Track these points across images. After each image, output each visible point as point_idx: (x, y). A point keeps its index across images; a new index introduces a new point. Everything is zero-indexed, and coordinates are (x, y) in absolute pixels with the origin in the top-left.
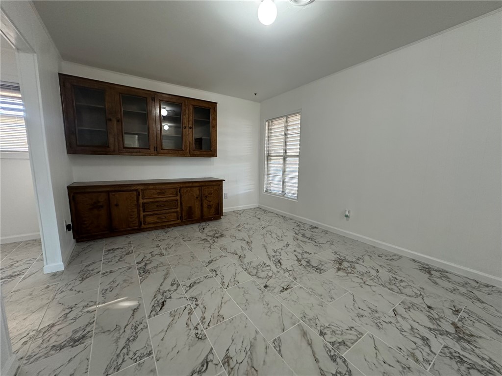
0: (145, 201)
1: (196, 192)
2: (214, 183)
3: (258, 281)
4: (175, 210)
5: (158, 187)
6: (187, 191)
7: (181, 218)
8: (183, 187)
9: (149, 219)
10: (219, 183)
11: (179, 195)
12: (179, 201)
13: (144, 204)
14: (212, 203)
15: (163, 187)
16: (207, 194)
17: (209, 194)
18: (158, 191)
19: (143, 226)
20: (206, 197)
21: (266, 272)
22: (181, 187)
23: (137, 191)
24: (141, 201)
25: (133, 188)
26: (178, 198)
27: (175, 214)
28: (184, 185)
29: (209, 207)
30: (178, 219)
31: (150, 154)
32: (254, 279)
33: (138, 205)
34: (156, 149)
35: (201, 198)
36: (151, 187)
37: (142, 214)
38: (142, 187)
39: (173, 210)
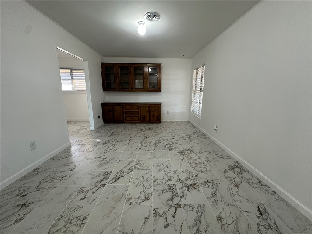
0: (126, 110)
1: (147, 109)
2: (156, 105)
4: (138, 116)
5: (131, 105)
6: (143, 108)
7: (140, 120)
8: (141, 106)
9: (127, 118)
10: (159, 105)
11: (139, 110)
12: (139, 112)
13: (125, 111)
14: (155, 115)
15: (133, 105)
16: (152, 110)
17: (153, 110)
18: (131, 107)
19: (125, 121)
20: (152, 111)
22: (140, 106)
23: (123, 106)
24: (124, 110)
25: (121, 105)
26: (139, 111)
27: (138, 118)
28: (142, 105)
29: (154, 116)
30: (138, 120)
31: (129, 91)
33: (123, 112)
34: (132, 89)
35: (149, 112)
36: (128, 105)
37: (125, 116)
38: (125, 105)
39: (136, 116)
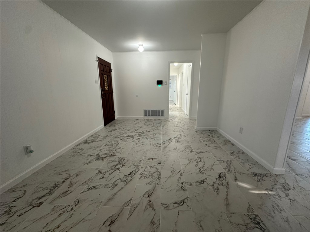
3: (160, 167)
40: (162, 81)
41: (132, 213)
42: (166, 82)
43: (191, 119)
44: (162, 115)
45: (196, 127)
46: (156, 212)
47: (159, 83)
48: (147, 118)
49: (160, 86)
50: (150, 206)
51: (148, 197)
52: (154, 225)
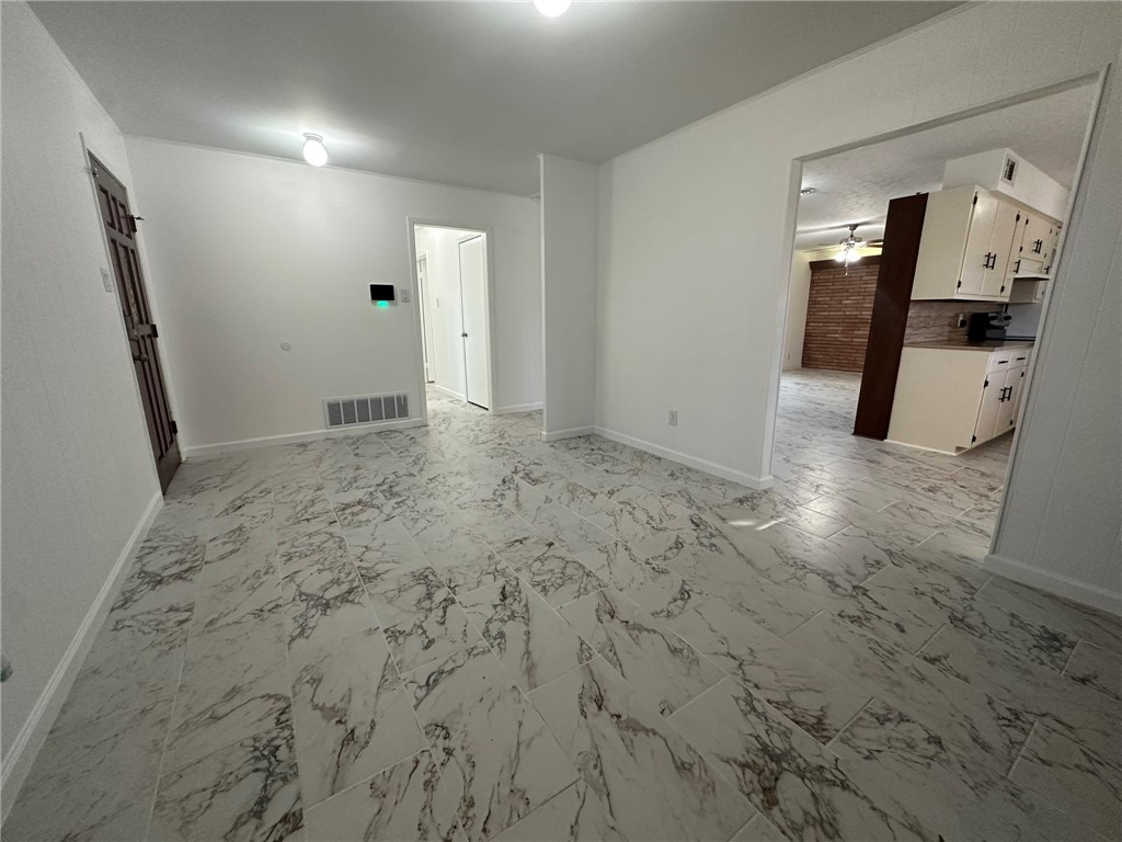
3: (562, 552)
21: (545, 568)
32: (569, 557)
40: (391, 288)
41: (605, 784)
42: (405, 292)
43: (500, 416)
44: (403, 412)
45: (545, 433)
46: (661, 733)
47: (382, 293)
48: (342, 435)
49: (383, 304)
50: (634, 730)
51: (600, 708)
52: (690, 770)
